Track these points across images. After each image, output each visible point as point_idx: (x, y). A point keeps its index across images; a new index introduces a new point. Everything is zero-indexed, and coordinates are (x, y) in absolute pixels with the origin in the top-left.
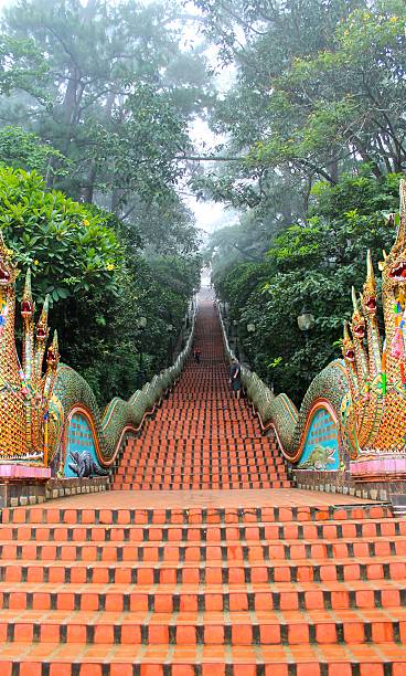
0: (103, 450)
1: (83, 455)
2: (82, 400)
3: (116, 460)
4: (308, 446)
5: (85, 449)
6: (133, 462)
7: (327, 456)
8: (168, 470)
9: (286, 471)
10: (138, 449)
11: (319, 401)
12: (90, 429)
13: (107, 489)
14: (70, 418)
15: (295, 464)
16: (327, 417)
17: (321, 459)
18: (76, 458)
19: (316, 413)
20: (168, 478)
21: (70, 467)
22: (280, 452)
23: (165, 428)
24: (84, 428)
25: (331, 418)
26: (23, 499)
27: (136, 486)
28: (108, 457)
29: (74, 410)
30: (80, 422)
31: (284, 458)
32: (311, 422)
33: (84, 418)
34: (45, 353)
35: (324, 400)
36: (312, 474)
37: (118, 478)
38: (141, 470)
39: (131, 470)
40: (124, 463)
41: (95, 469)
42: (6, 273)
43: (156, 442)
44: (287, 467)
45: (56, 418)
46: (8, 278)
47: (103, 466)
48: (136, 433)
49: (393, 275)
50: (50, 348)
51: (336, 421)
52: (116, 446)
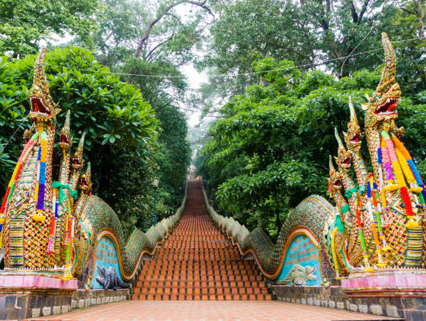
0: (126, 268)
1: (109, 270)
2: (110, 225)
3: (136, 276)
4: (287, 266)
5: (111, 265)
6: (149, 278)
7: (307, 273)
8: (175, 284)
9: (266, 286)
10: (152, 267)
11: (297, 229)
12: (116, 249)
13: (128, 299)
14: (99, 238)
15: (275, 281)
16: (306, 241)
17: (301, 276)
18: (103, 273)
19: (294, 239)
20: (175, 291)
21: (98, 280)
22: (259, 271)
23: (172, 254)
24: (111, 249)
25: (311, 242)
26: (46, 310)
27: (150, 297)
28: (129, 273)
29: (104, 233)
30: (108, 243)
31: (263, 276)
32: (290, 246)
33: (111, 240)
34: (79, 180)
35: (302, 228)
36: (293, 290)
37: (137, 290)
38: (154, 284)
39: (146, 284)
40: (141, 278)
41: (118, 283)
42: (47, 109)
43: (166, 263)
44: (266, 283)
45: (86, 237)
46: (49, 113)
47: (125, 281)
48: (150, 256)
49: (377, 112)
50: (84, 176)
51: (317, 244)
52: (136, 265)
